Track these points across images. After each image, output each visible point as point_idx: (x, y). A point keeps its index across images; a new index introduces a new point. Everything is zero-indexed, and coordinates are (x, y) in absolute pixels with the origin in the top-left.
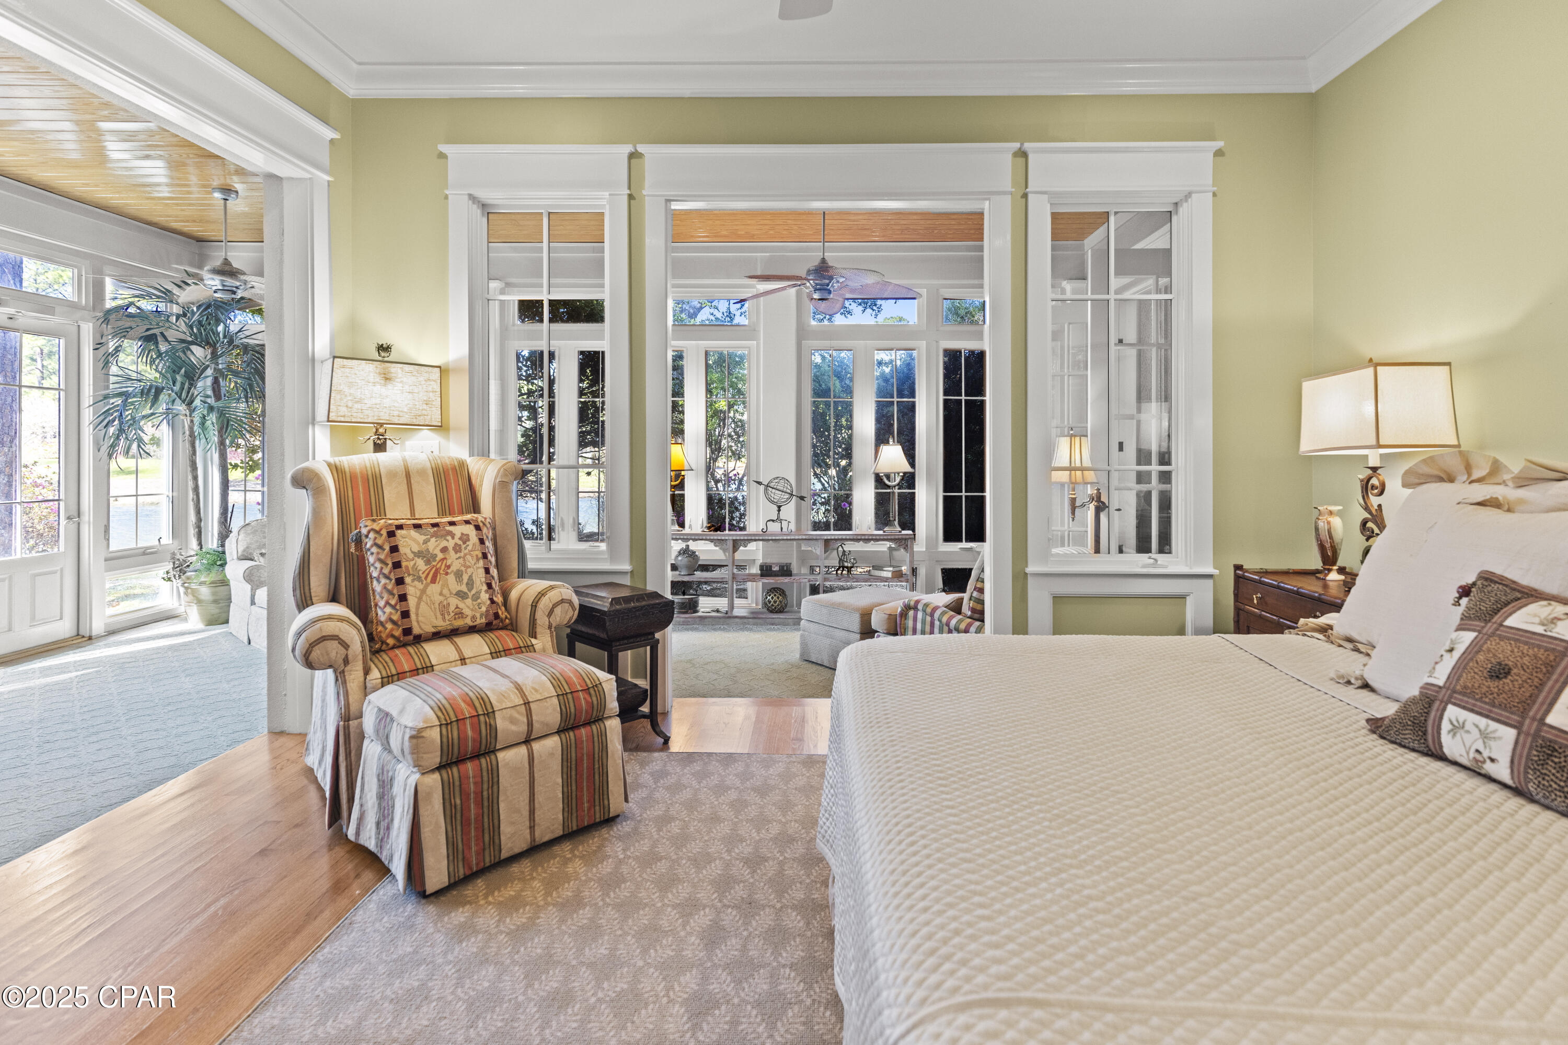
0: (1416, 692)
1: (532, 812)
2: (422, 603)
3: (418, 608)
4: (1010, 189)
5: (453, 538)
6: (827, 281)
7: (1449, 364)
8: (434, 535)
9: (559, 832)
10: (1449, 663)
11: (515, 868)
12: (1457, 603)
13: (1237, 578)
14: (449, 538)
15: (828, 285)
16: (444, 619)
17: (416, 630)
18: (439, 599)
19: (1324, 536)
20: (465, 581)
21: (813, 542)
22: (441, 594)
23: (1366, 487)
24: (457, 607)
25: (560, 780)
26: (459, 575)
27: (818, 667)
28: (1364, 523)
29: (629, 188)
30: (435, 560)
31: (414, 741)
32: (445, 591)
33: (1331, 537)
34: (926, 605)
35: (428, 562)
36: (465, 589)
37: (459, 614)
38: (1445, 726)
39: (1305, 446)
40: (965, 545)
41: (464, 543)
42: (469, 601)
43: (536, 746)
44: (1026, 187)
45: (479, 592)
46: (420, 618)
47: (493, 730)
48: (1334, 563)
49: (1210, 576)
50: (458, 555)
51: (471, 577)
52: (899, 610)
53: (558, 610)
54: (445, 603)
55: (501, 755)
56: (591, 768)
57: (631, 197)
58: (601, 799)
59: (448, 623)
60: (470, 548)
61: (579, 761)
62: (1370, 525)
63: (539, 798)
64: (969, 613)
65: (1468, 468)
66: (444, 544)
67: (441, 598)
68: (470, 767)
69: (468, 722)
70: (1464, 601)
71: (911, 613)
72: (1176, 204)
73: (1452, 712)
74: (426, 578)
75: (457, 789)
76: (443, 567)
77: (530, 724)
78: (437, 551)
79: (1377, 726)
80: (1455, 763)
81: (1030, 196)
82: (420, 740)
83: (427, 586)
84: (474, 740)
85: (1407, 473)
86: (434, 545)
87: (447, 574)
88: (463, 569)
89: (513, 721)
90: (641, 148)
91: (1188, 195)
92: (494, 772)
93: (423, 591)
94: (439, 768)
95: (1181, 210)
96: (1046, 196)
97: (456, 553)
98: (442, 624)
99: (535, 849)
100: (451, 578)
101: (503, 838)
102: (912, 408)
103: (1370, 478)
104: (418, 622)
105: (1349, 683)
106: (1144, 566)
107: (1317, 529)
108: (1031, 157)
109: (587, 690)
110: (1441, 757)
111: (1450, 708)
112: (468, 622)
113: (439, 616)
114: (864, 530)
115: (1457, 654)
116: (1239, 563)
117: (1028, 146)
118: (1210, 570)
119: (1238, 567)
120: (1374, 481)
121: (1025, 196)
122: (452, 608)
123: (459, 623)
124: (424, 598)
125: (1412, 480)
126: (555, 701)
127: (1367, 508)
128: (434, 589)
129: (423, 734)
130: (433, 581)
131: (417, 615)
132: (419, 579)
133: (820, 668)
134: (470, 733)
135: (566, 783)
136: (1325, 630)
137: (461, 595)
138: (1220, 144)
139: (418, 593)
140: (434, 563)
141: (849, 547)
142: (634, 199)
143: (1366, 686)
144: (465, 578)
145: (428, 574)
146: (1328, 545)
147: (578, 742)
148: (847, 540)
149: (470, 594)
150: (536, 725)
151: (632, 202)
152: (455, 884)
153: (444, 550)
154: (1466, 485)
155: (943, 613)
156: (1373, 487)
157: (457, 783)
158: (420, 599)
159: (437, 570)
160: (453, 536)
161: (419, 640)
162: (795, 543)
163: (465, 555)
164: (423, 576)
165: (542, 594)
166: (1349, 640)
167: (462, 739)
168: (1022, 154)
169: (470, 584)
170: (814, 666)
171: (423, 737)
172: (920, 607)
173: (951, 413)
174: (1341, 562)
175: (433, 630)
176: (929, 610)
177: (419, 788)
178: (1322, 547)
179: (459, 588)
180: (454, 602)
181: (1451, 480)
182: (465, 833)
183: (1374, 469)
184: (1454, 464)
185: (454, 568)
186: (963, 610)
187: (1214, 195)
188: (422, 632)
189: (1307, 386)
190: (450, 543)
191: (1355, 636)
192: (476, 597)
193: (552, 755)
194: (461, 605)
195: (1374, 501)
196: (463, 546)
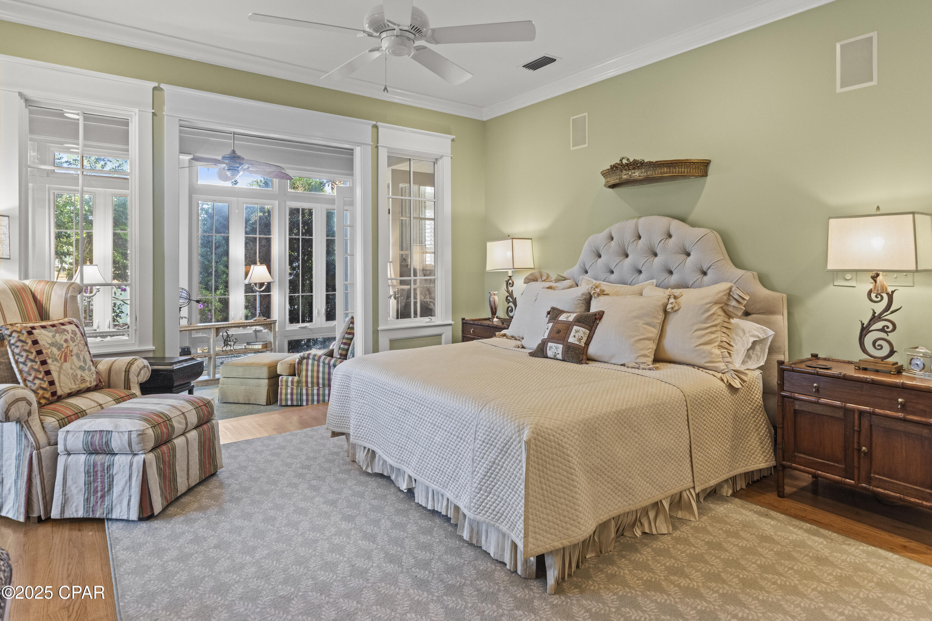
0: (540, 342)
1: (188, 471)
2: (61, 375)
3: (59, 378)
4: (370, 143)
5: (68, 333)
6: (238, 165)
7: (531, 239)
8: (56, 332)
9: (198, 481)
10: (548, 332)
11: (183, 500)
12: (547, 317)
13: (463, 323)
14: (66, 333)
15: (238, 167)
16: (75, 384)
17: (59, 393)
18: (71, 371)
19: (492, 304)
20: (82, 359)
21: (207, 330)
22: (71, 369)
23: (507, 282)
24: (82, 376)
25: (197, 453)
26: (78, 356)
27: (235, 405)
28: (507, 297)
29: (153, 109)
30: (63, 348)
31: (141, 437)
32: (73, 367)
33: (495, 304)
34: (315, 355)
35: (59, 349)
36: (82, 364)
37: (83, 380)
38: (548, 348)
39: (489, 268)
40: (301, 325)
41: (75, 336)
42: (87, 372)
43: (188, 435)
44: (378, 143)
45: (90, 366)
46: (62, 385)
47: (172, 427)
48: (495, 315)
49: (450, 325)
50: (75, 344)
51: (84, 357)
52: (297, 360)
53: (142, 372)
54: (75, 374)
55: (175, 441)
56: (209, 446)
57: (154, 114)
58: (213, 462)
59: (78, 386)
60: (79, 339)
61: (205, 442)
62: (509, 298)
63: (191, 463)
64: (339, 356)
65: (541, 276)
66: (64, 337)
67: (72, 371)
68: (164, 448)
69: (162, 424)
70: (549, 316)
71: (305, 361)
72: (436, 159)
73: (550, 344)
74: (60, 359)
75: (161, 460)
76: (68, 352)
77: (187, 424)
78: (62, 342)
79: (532, 354)
80: (550, 358)
81: (380, 148)
82: (144, 436)
83: (62, 364)
84: (167, 433)
85: (526, 278)
86: (59, 338)
87: (72, 356)
88: (79, 352)
89: (180, 423)
90: (162, 86)
91: (442, 157)
92: (174, 449)
93: (61, 368)
94: (152, 450)
95: (438, 162)
96: (386, 149)
97: (73, 342)
98: (75, 387)
99: (190, 490)
100: (74, 358)
101: (178, 485)
102: (269, 240)
103: (509, 280)
104: (60, 387)
105: (519, 347)
106: (427, 322)
107: (490, 301)
108: (380, 129)
109: (205, 405)
110: (547, 357)
111: (549, 343)
112: (88, 385)
113: (73, 382)
114: (238, 321)
115: (549, 329)
116: (463, 317)
117: (379, 124)
118: (450, 322)
119: (463, 319)
120: (510, 281)
121: (377, 147)
122: (79, 376)
123: (83, 386)
124: (62, 372)
125: (528, 281)
126: (194, 411)
127: (508, 292)
128: (67, 365)
129: (145, 432)
130: (65, 361)
131: (59, 382)
132: (56, 360)
133: (238, 405)
134: (164, 430)
135: (200, 455)
136: (504, 335)
137: (82, 368)
138: (454, 137)
139: (58, 369)
140: (63, 350)
141: (231, 332)
142: (156, 115)
143: (523, 347)
144: (81, 357)
145: (61, 357)
146: (494, 307)
147: (204, 431)
148: (229, 327)
149: (87, 367)
150: (189, 424)
151: (155, 117)
152: (164, 509)
153: (66, 341)
154: (541, 283)
155: (325, 359)
156: (510, 284)
157: (161, 457)
158: (59, 372)
159: (65, 353)
160: (68, 332)
161: (60, 398)
162: (188, 332)
163: (78, 343)
164: (59, 358)
165: (131, 364)
166: (512, 337)
167: (162, 433)
168: (376, 127)
169: (85, 361)
170: (233, 405)
171: (145, 434)
172: (311, 357)
173: (293, 245)
174: (497, 314)
175: (69, 391)
176: (317, 358)
177: (146, 461)
178: (491, 308)
179: (80, 364)
180: (79, 372)
181: (537, 281)
182: (165, 483)
183: (510, 277)
184: (538, 275)
185: (75, 351)
186: (334, 355)
187: (451, 158)
188: (63, 393)
189: (489, 245)
190: (68, 337)
191: (514, 335)
192: (90, 370)
193: (195, 439)
194: (84, 375)
195: (510, 289)
196: (75, 338)
